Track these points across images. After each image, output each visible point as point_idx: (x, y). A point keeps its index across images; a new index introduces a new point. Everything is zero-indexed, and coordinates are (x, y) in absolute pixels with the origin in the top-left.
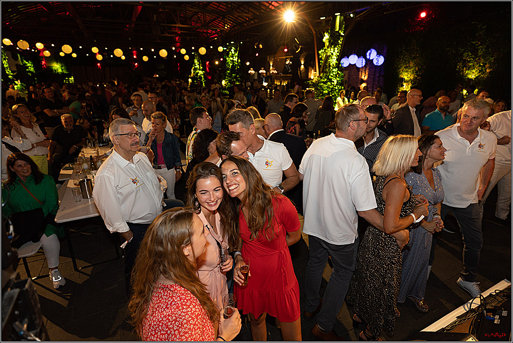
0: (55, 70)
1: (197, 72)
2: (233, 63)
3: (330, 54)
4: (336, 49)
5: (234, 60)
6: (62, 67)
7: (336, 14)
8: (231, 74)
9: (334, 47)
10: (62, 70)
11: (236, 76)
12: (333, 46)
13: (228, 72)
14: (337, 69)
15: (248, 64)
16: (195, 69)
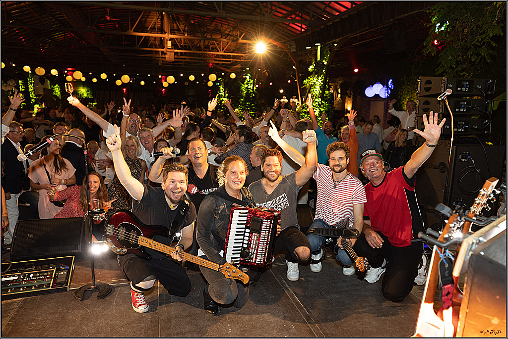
0: (81, 95)
1: (221, 99)
2: (248, 91)
3: (313, 83)
4: (320, 78)
5: (249, 87)
6: (88, 91)
7: (316, 44)
8: (244, 102)
9: (318, 77)
10: (88, 94)
11: (251, 104)
12: (316, 76)
13: (242, 100)
14: (320, 99)
15: (282, 91)
16: (220, 96)
